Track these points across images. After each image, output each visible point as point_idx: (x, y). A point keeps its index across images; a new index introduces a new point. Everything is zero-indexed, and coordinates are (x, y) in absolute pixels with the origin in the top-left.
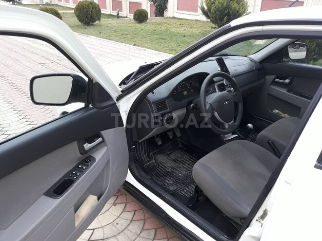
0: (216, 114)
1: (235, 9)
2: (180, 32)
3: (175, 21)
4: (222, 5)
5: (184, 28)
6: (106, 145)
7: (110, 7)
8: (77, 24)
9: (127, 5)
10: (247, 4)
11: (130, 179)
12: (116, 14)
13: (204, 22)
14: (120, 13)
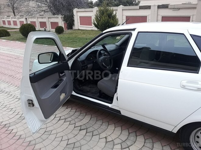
0: (103, 63)
1: (112, 23)
2: (84, 37)
3: (80, 31)
4: (105, 21)
5: (85, 35)
6: (66, 76)
7: (39, 26)
8: (21, 37)
9: (49, 24)
10: (118, 20)
11: (74, 93)
12: (44, 30)
13: (96, 31)
14: (46, 29)
